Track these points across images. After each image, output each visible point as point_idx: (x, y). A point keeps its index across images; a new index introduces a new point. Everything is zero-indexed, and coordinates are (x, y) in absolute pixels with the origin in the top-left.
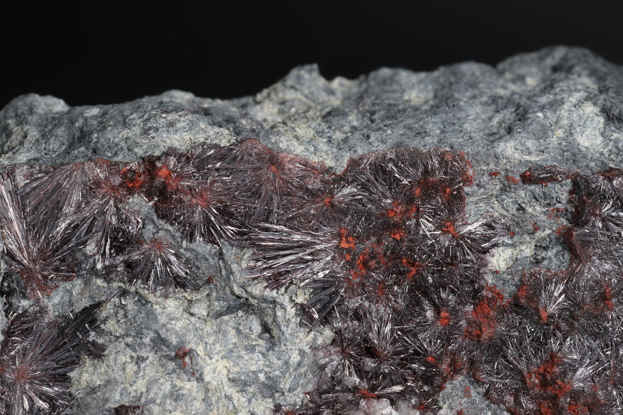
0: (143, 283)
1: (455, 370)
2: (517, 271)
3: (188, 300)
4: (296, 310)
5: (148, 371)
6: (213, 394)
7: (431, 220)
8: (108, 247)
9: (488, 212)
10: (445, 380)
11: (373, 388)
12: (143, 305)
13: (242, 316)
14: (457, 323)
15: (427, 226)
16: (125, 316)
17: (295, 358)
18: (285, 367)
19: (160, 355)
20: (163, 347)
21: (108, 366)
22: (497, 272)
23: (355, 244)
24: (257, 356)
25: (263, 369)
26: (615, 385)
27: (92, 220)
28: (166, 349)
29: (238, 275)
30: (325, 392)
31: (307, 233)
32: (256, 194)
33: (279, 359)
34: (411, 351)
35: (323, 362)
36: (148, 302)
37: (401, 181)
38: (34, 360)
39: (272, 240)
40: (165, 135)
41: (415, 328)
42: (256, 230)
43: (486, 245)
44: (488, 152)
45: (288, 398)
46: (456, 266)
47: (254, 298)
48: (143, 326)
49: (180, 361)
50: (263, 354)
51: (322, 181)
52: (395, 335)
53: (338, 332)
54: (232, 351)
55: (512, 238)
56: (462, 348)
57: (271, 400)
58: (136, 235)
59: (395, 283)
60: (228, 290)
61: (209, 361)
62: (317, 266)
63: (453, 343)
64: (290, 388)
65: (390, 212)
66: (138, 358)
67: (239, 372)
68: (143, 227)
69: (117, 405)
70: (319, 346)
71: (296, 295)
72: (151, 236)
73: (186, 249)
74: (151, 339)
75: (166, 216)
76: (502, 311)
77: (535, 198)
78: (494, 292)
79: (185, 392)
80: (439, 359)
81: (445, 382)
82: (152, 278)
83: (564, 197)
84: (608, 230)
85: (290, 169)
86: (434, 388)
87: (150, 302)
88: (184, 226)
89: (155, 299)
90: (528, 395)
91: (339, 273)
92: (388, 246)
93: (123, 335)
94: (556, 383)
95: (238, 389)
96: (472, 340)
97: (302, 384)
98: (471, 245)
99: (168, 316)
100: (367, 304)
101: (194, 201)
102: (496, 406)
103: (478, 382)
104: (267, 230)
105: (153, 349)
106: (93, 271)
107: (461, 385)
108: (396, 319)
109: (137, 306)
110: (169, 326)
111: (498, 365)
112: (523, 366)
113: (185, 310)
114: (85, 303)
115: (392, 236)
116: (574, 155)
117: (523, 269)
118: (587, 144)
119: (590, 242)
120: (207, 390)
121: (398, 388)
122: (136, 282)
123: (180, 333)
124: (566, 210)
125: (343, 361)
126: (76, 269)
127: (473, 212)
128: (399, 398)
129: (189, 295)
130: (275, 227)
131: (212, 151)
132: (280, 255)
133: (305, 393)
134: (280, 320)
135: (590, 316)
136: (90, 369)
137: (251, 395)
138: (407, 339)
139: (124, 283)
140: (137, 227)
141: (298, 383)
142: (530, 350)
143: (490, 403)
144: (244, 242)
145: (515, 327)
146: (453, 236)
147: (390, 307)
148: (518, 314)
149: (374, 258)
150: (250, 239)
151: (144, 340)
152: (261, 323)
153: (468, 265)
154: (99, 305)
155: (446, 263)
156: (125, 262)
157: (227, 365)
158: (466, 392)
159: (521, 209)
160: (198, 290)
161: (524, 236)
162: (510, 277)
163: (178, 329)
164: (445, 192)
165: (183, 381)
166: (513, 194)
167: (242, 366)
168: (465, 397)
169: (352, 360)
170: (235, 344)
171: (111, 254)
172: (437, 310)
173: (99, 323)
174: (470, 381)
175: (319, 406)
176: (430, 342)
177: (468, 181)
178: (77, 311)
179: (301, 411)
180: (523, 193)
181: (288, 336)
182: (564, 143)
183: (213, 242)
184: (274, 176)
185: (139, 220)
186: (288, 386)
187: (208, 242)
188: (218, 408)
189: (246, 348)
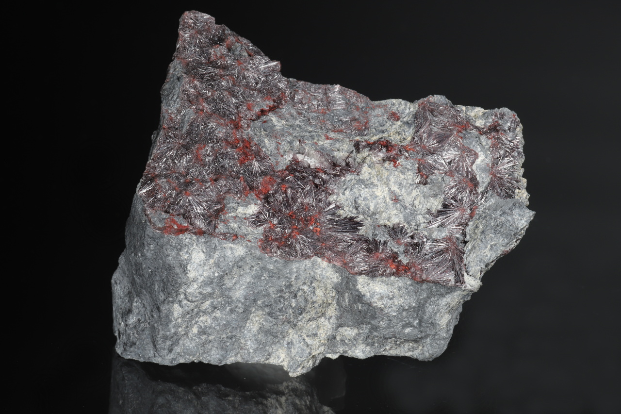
1: (281, 171)
2: (247, 202)
5: (410, 199)
6: (385, 183)
11: (317, 172)
17: (347, 192)
18: (352, 188)
21: (426, 205)
22: (255, 204)
24: (363, 195)
25: (362, 189)
28: (402, 204)
33: (355, 192)
36: (407, 223)
45: (353, 177)
48: (409, 215)
49: (397, 198)
50: (360, 196)
54: (374, 199)
55: (246, 217)
57: (361, 177)
61: (385, 195)
64: (352, 180)
66: (413, 206)
67: (373, 189)
69: (426, 185)
73: (387, 238)
75: (394, 252)
77: (233, 229)
78: (258, 196)
79: (397, 186)
81: (286, 168)
83: (220, 226)
86: (291, 166)
95: (374, 183)
97: (346, 181)
99: (399, 216)
102: (266, 154)
105: (407, 206)
107: (279, 166)
118: (201, 253)
120: (388, 184)
123: (395, 208)
124: (220, 221)
127: (260, 230)
128: (307, 167)
129: (388, 223)
133: (346, 177)
137: (369, 180)
143: (269, 157)
146: (271, 222)
157: (377, 192)
159: (240, 226)
160: (384, 224)
161: (240, 216)
162: (250, 201)
165: (397, 191)
167: (371, 191)
168: (278, 162)
170: (371, 202)
172: (286, 192)
174: (275, 167)
175: (341, 171)
177: (261, 240)
179: (349, 172)
180: (238, 232)
182: (212, 254)
189: (367, 200)
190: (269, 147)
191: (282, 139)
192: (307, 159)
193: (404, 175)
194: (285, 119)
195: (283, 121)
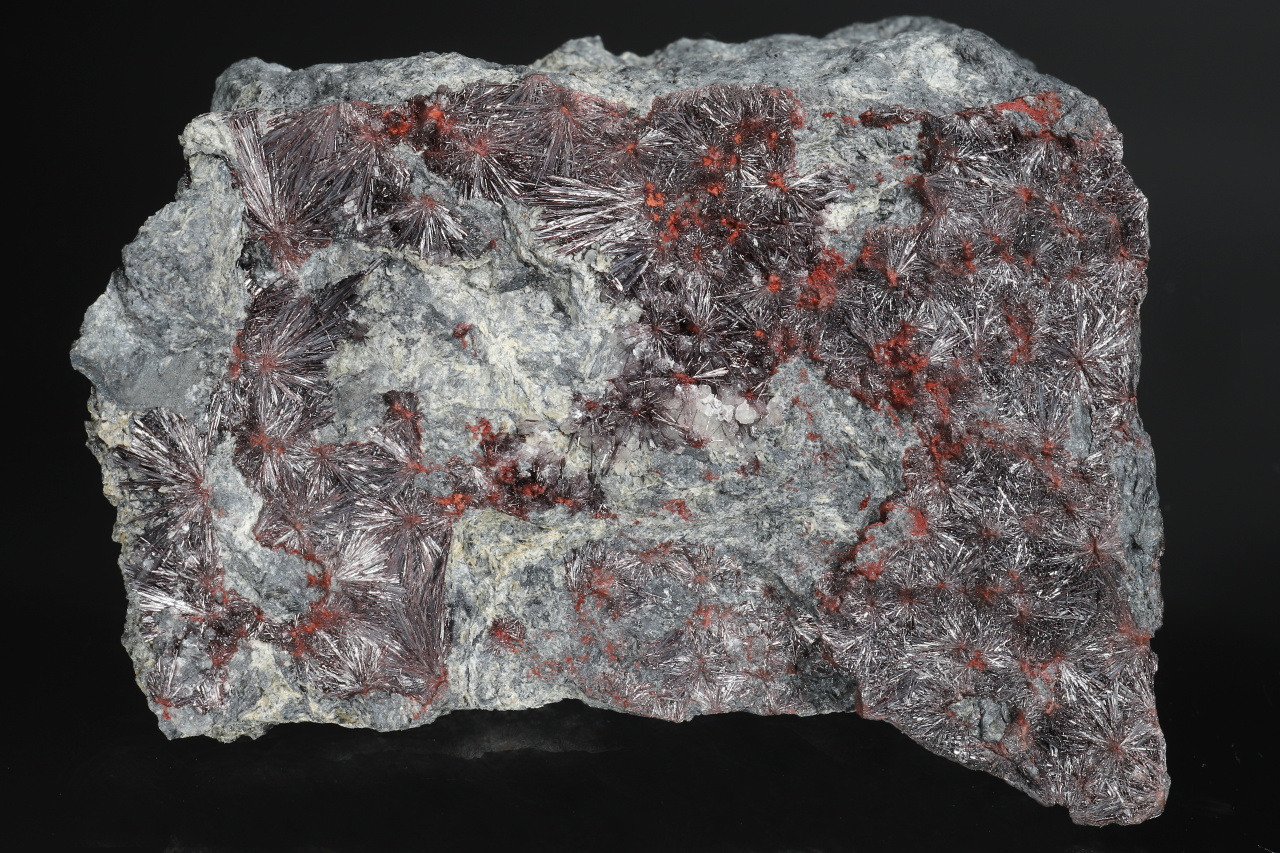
0: (412, 249)
1: (789, 348)
2: (859, 230)
3: (466, 269)
4: (596, 281)
5: (420, 355)
6: (500, 378)
7: (754, 171)
8: (369, 205)
9: (822, 162)
10: (777, 362)
11: (691, 372)
12: (413, 275)
13: (530, 292)
14: (789, 289)
15: (750, 178)
16: (392, 289)
17: (596, 339)
18: (584, 348)
19: (434, 335)
20: (438, 324)
21: (372, 349)
22: (835, 232)
23: (665, 202)
24: (550, 336)
25: (558, 351)
26: (980, 362)
27: (350, 174)
28: (441, 326)
29: (525, 236)
30: (632, 379)
31: (607, 188)
32: (545, 141)
33: (577, 339)
34: (735, 326)
35: (630, 342)
36: (419, 271)
37: (717, 125)
38: (284, 344)
39: (565, 196)
40: (431, 79)
41: (739, 296)
42: (546, 183)
43: (822, 199)
44: (820, 88)
45: (589, 386)
46: (786, 224)
47: (545, 265)
48: (414, 300)
49: (458, 341)
50: (557, 334)
51: (623, 126)
52: (715, 306)
53: (647, 307)
54: (521, 330)
55: (852, 192)
56: (796, 320)
57: (569, 388)
58: (403, 190)
59: (714, 247)
60: (513, 255)
61: (493, 340)
62: (619, 227)
63: (785, 314)
64: (591, 374)
65: (705, 160)
66: (408, 340)
67: (530, 353)
68: (412, 181)
69: (386, 391)
70: (624, 324)
71: (596, 261)
72: (421, 191)
73: (462, 207)
74: (423, 316)
75: (439, 167)
76: (844, 277)
77: (878, 144)
78: (833, 256)
79: (466, 377)
80: (769, 334)
81: (777, 364)
82: (423, 242)
83: (913, 141)
84: (966, 176)
85: (584, 111)
86: (763, 370)
87: (421, 271)
88: (460, 178)
89: (427, 267)
90: (876, 374)
91: (646, 236)
92: (704, 203)
93: (390, 312)
94: (909, 356)
95: (529, 373)
96: (808, 310)
97: (606, 369)
98: (803, 200)
99: (442, 288)
100: (681, 272)
101: (472, 148)
102: (839, 391)
103: (816, 362)
104: (558, 184)
105: (425, 328)
106: (353, 234)
107: (796, 368)
108: (716, 288)
109: (406, 276)
110: (445, 298)
111: (839, 340)
112: (870, 340)
113: (462, 281)
114: (344, 273)
115: (708, 190)
116: (923, 94)
117: (866, 227)
118: (937, 86)
119: (945, 191)
120: (493, 374)
121: (721, 372)
122: (404, 247)
123: (458, 307)
124: (916, 157)
125: (654, 340)
126: (331, 232)
127: (804, 163)
128: (722, 384)
129: (467, 263)
130: (568, 180)
131: (491, 90)
132: (575, 214)
133: (609, 381)
134: (577, 294)
135: (949, 276)
136: (350, 354)
137: (545, 381)
138: (730, 311)
139: (389, 248)
140: (404, 180)
141: (600, 367)
142: (878, 322)
143: (832, 388)
144: (532, 199)
145: (858, 295)
146: (782, 190)
147: (708, 274)
148: (861, 279)
149: (688, 217)
150: (539, 195)
151: (415, 318)
152: (553, 300)
153: (800, 224)
154: (359, 276)
155: (774, 222)
156: (390, 222)
157: (516, 345)
158: (802, 376)
159: (861, 157)
160: (478, 257)
161: (867, 190)
162: (850, 237)
163: (456, 303)
164: (770, 136)
165: (463, 363)
166: (851, 140)
167: (533, 346)
168: (802, 381)
169: (664, 339)
170: (524, 322)
171: (373, 213)
172: (765, 274)
173: (359, 299)
174: (806, 362)
175: (627, 396)
176: (758, 313)
177: (797, 123)
178: (334, 283)
179: (604, 401)
180: (863, 138)
181: (586, 312)
182: (910, 83)
183: (495, 199)
184: (566, 118)
185: (407, 172)
186: (588, 371)
187: (489, 199)
188: (506, 394)
189: (537, 327)
190: (837, 416)
191: (808, 454)
192: (725, 411)
193: (454, 405)
194: (806, 542)
195: (812, 529)
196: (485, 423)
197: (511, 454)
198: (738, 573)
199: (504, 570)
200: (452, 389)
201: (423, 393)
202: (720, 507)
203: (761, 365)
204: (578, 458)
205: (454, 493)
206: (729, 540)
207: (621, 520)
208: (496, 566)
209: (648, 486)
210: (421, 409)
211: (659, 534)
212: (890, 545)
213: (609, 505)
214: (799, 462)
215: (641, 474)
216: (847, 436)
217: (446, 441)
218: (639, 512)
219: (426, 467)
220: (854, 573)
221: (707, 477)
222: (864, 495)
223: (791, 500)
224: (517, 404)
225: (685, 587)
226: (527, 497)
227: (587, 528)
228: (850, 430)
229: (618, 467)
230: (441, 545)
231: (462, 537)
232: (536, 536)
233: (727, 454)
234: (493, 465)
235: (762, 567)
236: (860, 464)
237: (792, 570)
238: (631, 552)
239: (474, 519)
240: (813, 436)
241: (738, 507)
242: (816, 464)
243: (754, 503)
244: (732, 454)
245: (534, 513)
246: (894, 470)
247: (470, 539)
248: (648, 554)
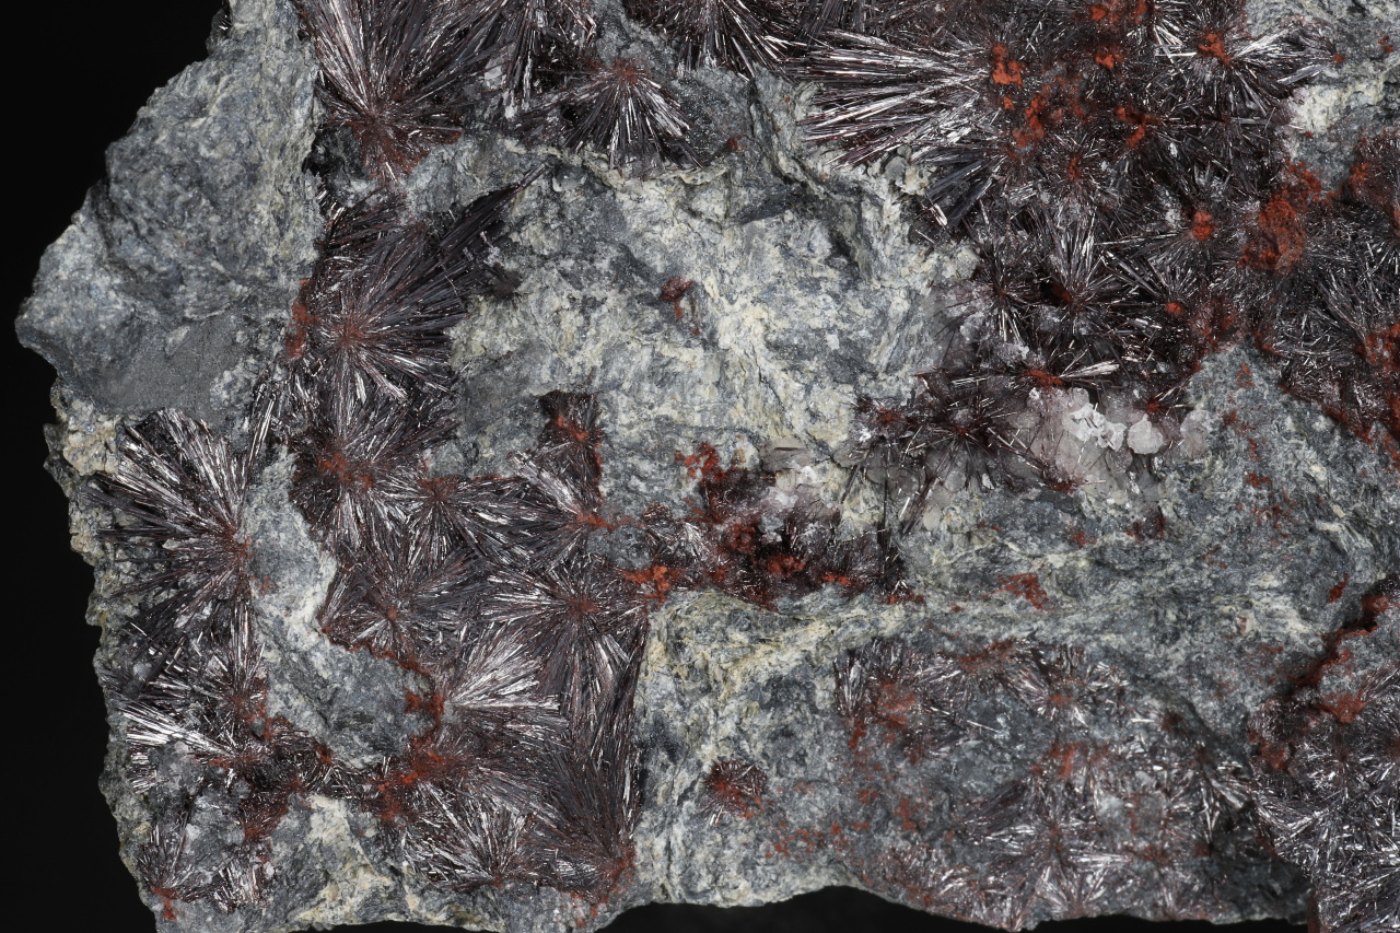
0: (596, 149)
1: (1222, 330)
2: (1349, 134)
3: (686, 185)
4: (902, 209)
5: (605, 327)
6: (736, 373)
7: (1176, 28)
8: (527, 75)
9: (1291, 14)
10: (1200, 352)
11: (1056, 367)
12: (597, 193)
13: (792, 222)
14: (1228, 235)
15: (1170, 42)
16: (561, 215)
17: (900, 305)
18: (879, 322)
19: (629, 294)
20: (636, 278)
21: (525, 315)
22: (1308, 135)
23: (1023, 77)
24: (823, 299)
25: (835, 326)
27: (497, 20)
28: (641, 282)
29: (787, 133)
30: (959, 374)
31: (927, 53)
33: (868, 306)
34: (1133, 292)
35: (956, 313)
36: (606, 187)
38: (377, 303)
39: (856, 65)
41: (1143, 244)
42: (825, 44)
43: (1289, 79)
45: (885, 385)
46: (1226, 121)
47: (818, 181)
48: (597, 237)
49: (669, 307)
50: (835, 296)
52: (1102, 258)
53: (986, 254)
54: (774, 289)
55: (1338, 66)
56: (1237, 286)
57: (851, 388)
58: (583, 51)
59: (1103, 155)
60: (766, 165)
61: (728, 308)
62: (945, 120)
63: (1218, 276)
64: (888, 365)
65: (1094, 10)
66: (585, 300)
67: (789, 331)
68: (599, 35)
69: (544, 392)
70: (948, 281)
71: (904, 176)
72: (614, 53)
73: (682, 82)
74: (612, 263)
75: (645, 14)
76: (1319, 213)
78: (1303, 176)
79: (679, 368)
80: (1189, 308)
81: (1201, 355)
82: (615, 140)
86: (1178, 367)
87: (610, 187)
88: (681, 34)
89: (621, 182)
90: (1367, 382)
91: (990, 135)
92: (1089, 80)
93: (557, 254)
95: (785, 364)
96: (1258, 270)
97: (913, 357)
98: (1256, 81)
99: (646, 217)
100: (1045, 197)
102: (1303, 405)
103: (1266, 356)
104: (846, 44)
105: (615, 282)
106: (499, 124)
107: (1232, 363)
108: (1103, 227)
109: (585, 195)
110: (649, 236)
111: (1308, 322)
112: (1359, 323)
113: (679, 205)
114: (481, 187)
115: (1098, 59)
117: (1361, 128)
120: (724, 365)
121: (1106, 367)
122: (583, 146)
123: (671, 250)
125: (996, 311)
126: (462, 119)
127: (1260, 15)
128: (1108, 388)
129: (688, 175)
130: (862, 38)
132: (872, 96)
133: (919, 376)
134: (871, 229)
136: (489, 322)
137: (811, 376)
138: (1126, 268)
139: (559, 148)
140: (586, 34)
141: (905, 354)
142: (1374, 292)
143: (1291, 399)
144: (800, 70)
145: (1343, 246)
146: (1221, 62)
147: (1091, 203)
148: (1349, 218)
149: (1062, 104)
150: (812, 62)
151: (598, 265)
152: (831, 235)
153: (1250, 121)
154: (507, 193)
155: (1205, 116)
156: (561, 105)
157: (765, 315)
158: (1242, 378)
159: (1358, 9)
160: (707, 165)
161: (1364, 64)
162: (1334, 145)
163: (667, 243)
165: (675, 345)
167: (794, 318)
168: (1241, 386)
169: (1014, 310)
170: (779, 275)
171: (532, 88)
172: (1188, 208)
173: (506, 229)
174: (1250, 354)
175: (948, 402)
176: (1173, 273)
178: (465, 204)
179: (909, 411)
181: (885, 260)
183: (738, 68)
185: (591, 21)
186: (884, 361)
187: (728, 69)
188: (746, 401)
189: (801, 284)
190: (1298, 447)
191: (1245, 508)
192: (1111, 433)
193: (657, 420)
194: (1239, 649)
195: (1248, 629)
196: (707, 451)
197: (749, 505)
198: (1121, 691)
199: (733, 684)
200: (656, 389)
201: (606, 397)
202: (1097, 587)
203: (1175, 359)
204: (863, 504)
205: (654, 563)
206: (1106, 638)
207: (930, 605)
208: (719, 678)
209: (977, 547)
210: (603, 425)
211: (993, 627)
212: (1378, 666)
213: (911, 581)
214: (1232, 520)
215: (966, 529)
216: (1314, 482)
217: (642, 479)
218: (961, 593)
219: (609, 520)
220: (1316, 708)
221: (1075, 539)
222: (1337, 578)
223: (1216, 582)
224: (764, 418)
225: (1033, 713)
226: (774, 576)
227: (873, 617)
228: (1319, 471)
229: (930, 519)
230: (628, 650)
231: (665, 634)
232: (789, 633)
233: (1111, 501)
234: (720, 522)
235: (1161, 683)
236: (1333, 527)
237: (1212, 692)
238: (945, 654)
239: (685, 605)
240: (1254, 479)
241: (1125, 588)
242: (1259, 525)
243: (1152, 582)
244: (1120, 502)
245: (785, 599)
246: (1390, 540)
247: (678, 637)
248: (973, 658)
